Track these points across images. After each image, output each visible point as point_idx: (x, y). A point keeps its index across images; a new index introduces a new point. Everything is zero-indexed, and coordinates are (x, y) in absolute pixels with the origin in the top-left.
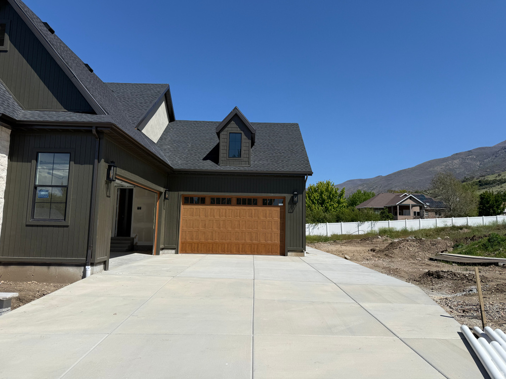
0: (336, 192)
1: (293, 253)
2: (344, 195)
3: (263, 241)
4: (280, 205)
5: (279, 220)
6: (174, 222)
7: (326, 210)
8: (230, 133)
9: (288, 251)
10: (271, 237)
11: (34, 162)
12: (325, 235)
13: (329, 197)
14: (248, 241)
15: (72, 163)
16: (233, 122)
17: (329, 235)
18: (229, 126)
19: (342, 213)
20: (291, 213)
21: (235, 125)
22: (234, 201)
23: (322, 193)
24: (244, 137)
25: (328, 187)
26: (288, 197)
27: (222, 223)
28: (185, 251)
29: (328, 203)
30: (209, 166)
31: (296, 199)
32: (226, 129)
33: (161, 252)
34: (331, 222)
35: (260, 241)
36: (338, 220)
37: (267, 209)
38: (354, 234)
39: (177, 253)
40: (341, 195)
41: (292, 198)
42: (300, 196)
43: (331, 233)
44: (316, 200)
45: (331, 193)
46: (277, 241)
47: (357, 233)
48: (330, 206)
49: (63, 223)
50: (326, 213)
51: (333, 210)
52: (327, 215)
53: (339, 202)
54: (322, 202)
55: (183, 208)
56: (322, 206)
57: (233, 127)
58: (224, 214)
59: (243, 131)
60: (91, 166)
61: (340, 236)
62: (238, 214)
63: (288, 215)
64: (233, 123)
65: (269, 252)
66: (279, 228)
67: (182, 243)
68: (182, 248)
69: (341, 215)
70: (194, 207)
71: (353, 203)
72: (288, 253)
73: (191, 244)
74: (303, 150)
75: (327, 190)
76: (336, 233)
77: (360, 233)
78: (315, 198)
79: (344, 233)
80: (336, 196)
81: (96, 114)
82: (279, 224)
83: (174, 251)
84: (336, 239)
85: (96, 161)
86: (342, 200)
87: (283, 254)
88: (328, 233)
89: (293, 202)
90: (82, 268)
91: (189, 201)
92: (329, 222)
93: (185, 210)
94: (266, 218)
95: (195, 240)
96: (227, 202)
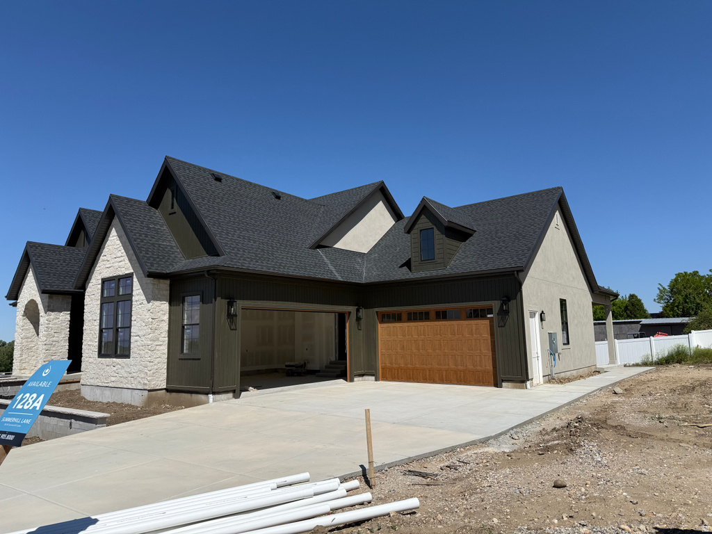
1: (510, 384)
3: (470, 367)
4: (489, 316)
5: (489, 337)
8: (421, 230)
9: (503, 381)
14: (453, 367)
15: (201, 303)
16: (423, 216)
18: (419, 222)
20: (502, 327)
21: (427, 220)
22: (433, 315)
24: (436, 232)
26: (496, 305)
28: (385, 378)
30: (401, 274)
31: (505, 308)
32: (417, 226)
33: (355, 379)
35: (466, 366)
39: (376, 380)
41: (502, 306)
42: (513, 302)
46: (489, 367)
55: (381, 327)
57: (424, 222)
58: (422, 332)
59: (435, 225)
62: (438, 332)
63: (499, 330)
64: (423, 219)
65: (479, 382)
66: (490, 348)
67: (383, 368)
68: (383, 374)
70: (392, 326)
72: (503, 384)
73: (391, 370)
82: (490, 344)
83: (373, 378)
87: (497, 384)
89: (503, 313)
91: (386, 318)
93: (383, 330)
94: (472, 335)
95: (394, 365)
96: (424, 317)
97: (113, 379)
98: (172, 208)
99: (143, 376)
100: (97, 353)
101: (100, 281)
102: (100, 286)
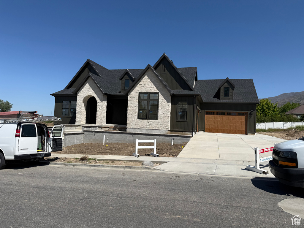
0: (272, 105)
1: (251, 134)
2: (277, 107)
3: (238, 129)
4: (245, 115)
5: (245, 121)
6: (203, 121)
7: (266, 115)
8: (225, 88)
9: (248, 133)
10: (241, 127)
11: (178, 105)
12: (264, 128)
13: (268, 108)
14: (232, 129)
15: (188, 105)
17: (267, 129)
19: (275, 118)
20: (250, 118)
21: (227, 84)
22: (226, 113)
23: (263, 105)
24: (230, 89)
25: (267, 103)
26: (249, 112)
27: (221, 122)
28: (207, 132)
29: (267, 111)
30: (216, 100)
31: (252, 113)
32: (223, 86)
33: (199, 131)
34: (268, 122)
36: (272, 121)
37: (240, 117)
38: (281, 128)
40: (275, 107)
41: (251, 113)
42: (254, 112)
43: (268, 128)
44: (259, 110)
45: (268, 106)
46: (244, 129)
47: (283, 128)
48: (268, 113)
49: (186, 121)
50: (265, 117)
51: (270, 115)
52: (266, 118)
53: (273, 111)
54: (263, 111)
55: (206, 116)
56: (263, 113)
58: (222, 118)
59: (230, 86)
60: (193, 106)
61: (273, 129)
62: (228, 119)
63: (248, 119)
65: (240, 133)
67: (206, 129)
69: (274, 119)
70: (210, 116)
71: (284, 110)
73: (209, 129)
74: (255, 92)
75: (266, 104)
76: (270, 128)
77: (284, 128)
78: (258, 108)
79: (275, 128)
80: (272, 108)
81: (192, 91)
82: (245, 123)
83: (203, 131)
84: (270, 131)
85: (194, 104)
86: (275, 110)
87: (246, 134)
88: (266, 127)
89: (251, 114)
90: (191, 133)
91: (208, 113)
92: (267, 122)
93: (207, 117)
94: (239, 120)
95: (211, 128)
96: (223, 114)
97: (148, 126)
98: (164, 71)
99: (166, 126)
100: (137, 118)
101: (138, 93)
102: (138, 95)
